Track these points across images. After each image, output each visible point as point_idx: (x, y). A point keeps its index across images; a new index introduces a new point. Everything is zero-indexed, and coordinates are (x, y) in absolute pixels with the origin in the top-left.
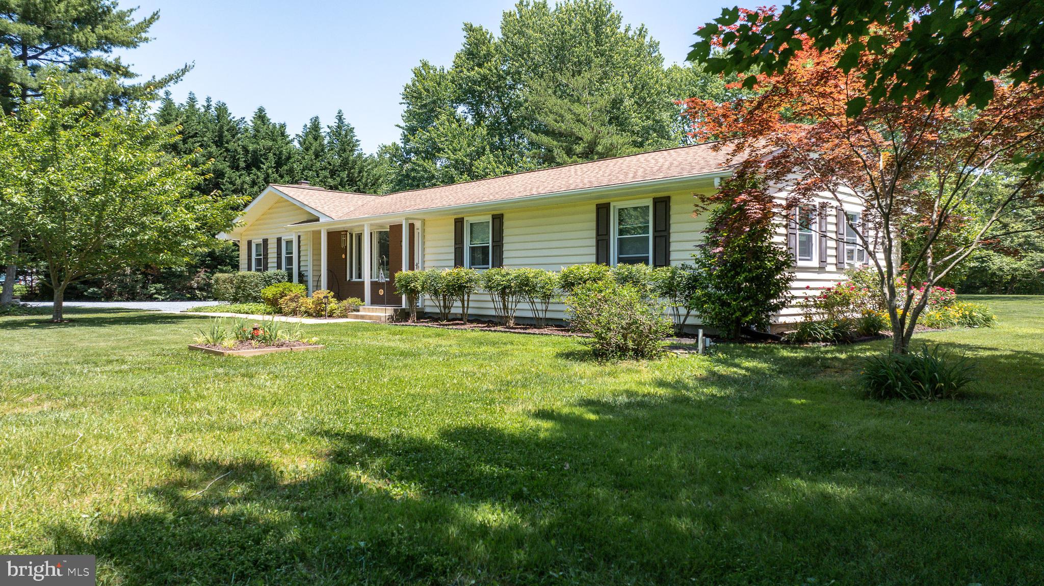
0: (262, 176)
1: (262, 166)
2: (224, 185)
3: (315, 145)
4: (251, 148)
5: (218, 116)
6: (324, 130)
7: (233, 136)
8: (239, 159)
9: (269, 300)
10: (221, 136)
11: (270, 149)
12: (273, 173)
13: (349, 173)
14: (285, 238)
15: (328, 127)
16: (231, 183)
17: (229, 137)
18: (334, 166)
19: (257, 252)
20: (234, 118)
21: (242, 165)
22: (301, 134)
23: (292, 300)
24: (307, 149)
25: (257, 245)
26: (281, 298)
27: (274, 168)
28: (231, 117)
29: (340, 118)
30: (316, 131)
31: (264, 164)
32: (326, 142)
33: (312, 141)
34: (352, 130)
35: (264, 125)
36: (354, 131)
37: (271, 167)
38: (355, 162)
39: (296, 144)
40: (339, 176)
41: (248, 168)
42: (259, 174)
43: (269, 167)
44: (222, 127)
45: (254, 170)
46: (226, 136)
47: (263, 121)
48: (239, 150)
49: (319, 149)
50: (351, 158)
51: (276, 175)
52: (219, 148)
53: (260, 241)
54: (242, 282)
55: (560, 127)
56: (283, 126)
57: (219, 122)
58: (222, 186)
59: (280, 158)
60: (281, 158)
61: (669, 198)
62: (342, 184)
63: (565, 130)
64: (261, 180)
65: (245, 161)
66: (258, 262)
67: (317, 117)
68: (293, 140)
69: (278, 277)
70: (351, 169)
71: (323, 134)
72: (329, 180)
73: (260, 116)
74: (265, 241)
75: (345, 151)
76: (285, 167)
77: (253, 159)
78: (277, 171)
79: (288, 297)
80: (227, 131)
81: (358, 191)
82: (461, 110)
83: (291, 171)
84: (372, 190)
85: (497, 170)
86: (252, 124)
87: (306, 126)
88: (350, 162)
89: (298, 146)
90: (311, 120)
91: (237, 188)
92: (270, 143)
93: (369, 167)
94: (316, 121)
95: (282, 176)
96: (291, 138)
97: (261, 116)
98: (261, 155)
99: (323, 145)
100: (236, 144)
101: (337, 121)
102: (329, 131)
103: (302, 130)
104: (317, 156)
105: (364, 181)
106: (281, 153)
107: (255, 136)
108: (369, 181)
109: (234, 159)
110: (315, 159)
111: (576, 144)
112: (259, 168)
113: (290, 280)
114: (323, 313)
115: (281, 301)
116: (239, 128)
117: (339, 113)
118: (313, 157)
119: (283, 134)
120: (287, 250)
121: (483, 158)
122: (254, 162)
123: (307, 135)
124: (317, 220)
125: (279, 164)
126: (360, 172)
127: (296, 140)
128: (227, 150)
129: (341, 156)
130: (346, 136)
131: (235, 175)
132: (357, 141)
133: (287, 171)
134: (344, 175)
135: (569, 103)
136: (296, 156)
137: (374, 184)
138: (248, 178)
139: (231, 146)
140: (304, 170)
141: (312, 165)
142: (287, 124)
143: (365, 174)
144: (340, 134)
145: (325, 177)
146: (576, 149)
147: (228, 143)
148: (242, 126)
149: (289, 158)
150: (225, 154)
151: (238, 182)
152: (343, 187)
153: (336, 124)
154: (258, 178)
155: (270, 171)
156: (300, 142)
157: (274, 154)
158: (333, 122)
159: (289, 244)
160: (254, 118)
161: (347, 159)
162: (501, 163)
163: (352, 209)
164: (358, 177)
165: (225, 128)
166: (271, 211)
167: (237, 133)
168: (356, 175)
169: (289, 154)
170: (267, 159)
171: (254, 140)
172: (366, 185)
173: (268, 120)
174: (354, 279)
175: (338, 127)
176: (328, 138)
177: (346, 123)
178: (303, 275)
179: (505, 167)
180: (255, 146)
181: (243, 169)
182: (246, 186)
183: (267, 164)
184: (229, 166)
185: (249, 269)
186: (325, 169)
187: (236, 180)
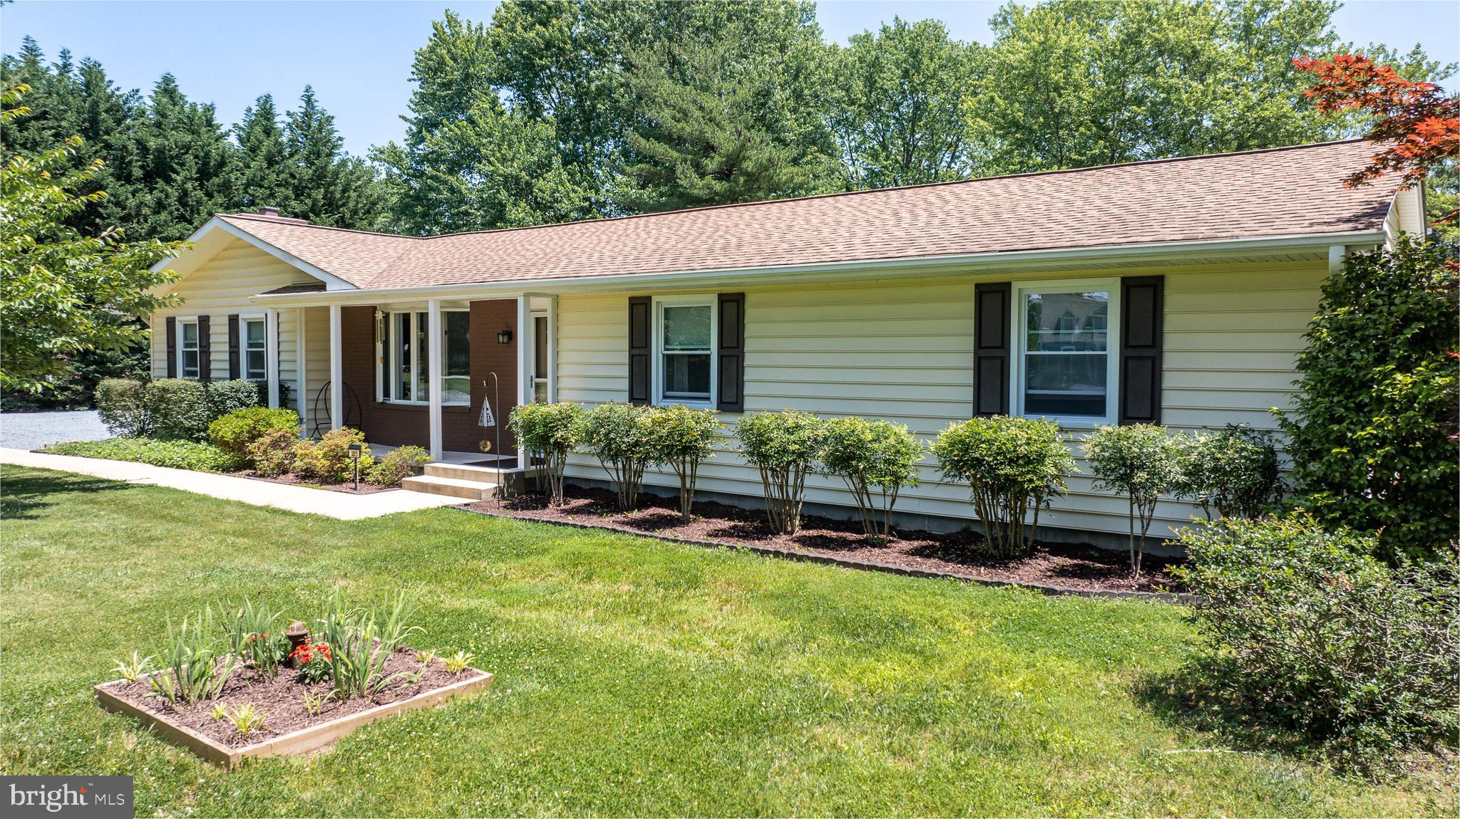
0: (174, 194)
1: (174, 176)
2: (106, 208)
3: (267, 144)
4: (152, 144)
5: (88, 85)
6: (281, 121)
7: (119, 122)
8: (130, 162)
9: (227, 443)
10: (94, 120)
11: (187, 148)
12: (195, 189)
13: (326, 192)
14: (246, 315)
15: (288, 114)
16: (117, 204)
17: (111, 123)
18: (301, 180)
19: (186, 338)
20: (118, 89)
21: (137, 173)
22: (241, 124)
23: (275, 445)
24: (253, 150)
25: (186, 326)
26: (253, 439)
27: (196, 179)
28: (113, 87)
29: (309, 100)
30: (268, 119)
31: (178, 174)
32: (284, 139)
33: (262, 136)
34: (329, 119)
35: (175, 104)
36: (334, 121)
37: (191, 178)
38: (336, 174)
39: (233, 140)
40: (309, 196)
41: (149, 179)
42: (170, 190)
43: (187, 179)
44: (95, 104)
45: (161, 183)
46: (104, 121)
47: (172, 98)
48: (132, 146)
49: (274, 150)
50: (331, 167)
51: (199, 193)
52: (91, 142)
53: (194, 319)
54: (162, 399)
55: (683, 128)
56: (210, 109)
57: (90, 95)
58: (101, 210)
59: (206, 164)
60: (208, 163)
61: (1161, 278)
62: (315, 210)
63: (691, 134)
64: (173, 200)
65: (142, 167)
66: (190, 358)
67: (268, 97)
68: (227, 134)
69: (240, 395)
70: (330, 184)
71: (281, 126)
72: (293, 203)
73: (165, 90)
74: (204, 321)
75: (318, 155)
76: (216, 180)
77: (157, 164)
78: (202, 186)
79: (267, 440)
80: (107, 111)
81: (343, 224)
82: (505, 94)
83: (226, 187)
84: (365, 222)
85: (572, 195)
86: (151, 103)
87: (249, 110)
88: (329, 175)
89: (236, 143)
90: (258, 100)
91: (129, 215)
92: (188, 138)
93: (360, 183)
94: (266, 102)
95: (210, 195)
96: (223, 130)
97: (168, 90)
98: (172, 158)
99: (281, 144)
100: (124, 137)
101: (304, 105)
102: (290, 120)
103: (243, 116)
104: (271, 162)
105: (351, 204)
106: (207, 155)
107: (158, 125)
108: (360, 205)
109: (121, 163)
110: (268, 168)
111: (707, 157)
112: (168, 180)
113: (263, 401)
114: (345, 475)
115: (251, 447)
116: (130, 109)
117: (307, 91)
118: (265, 165)
119: (209, 123)
120: (249, 338)
121: (549, 175)
122: (159, 169)
123: (252, 125)
124: (321, 286)
125: (204, 174)
126: (344, 191)
127: (232, 133)
128: (108, 146)
129: (313, 164)
130: (320, 131)
131: (124, 191)
132: (340, 139)
133: (218, 185)
134: (319, 194)
135: (694, 92)
136: (235, 162)
137: (368, 212)
138: (149, 197)
139: (113, 139)
140: (247, 185)
141: (263, 179)
142: (216, 105)
143: (353, 194)
144: (309, 127)
145: (287, 198)
146: (708, 165)
147: (109, 134)
148: (134, 104)
149: (222, 164)
150: (104, 152)
151: (132, 202)
152: (317, 215)
153: (303, 110)
154: (167, 196)
155: (189, 186)
156: (240, 139)
157: (196, 157)
158: (298, 107)
159: (254, 329)
160: (156, 92)
161: (324, 168)
162: (579, 184)
163: (384, 266)
164: (340, 199)
165: (103, 107)
166: (217, 263)
167: (125, 117)
168: (338, 196)
169: (223, 157)
170: (182, 165)
171: (156, 131)
172: (355, 212)
173: (182, 97)
174: (393, 400)
175: (306, 114)
176: (287, 133)
177: (319, 108)
178: (288, 389)
179: (585, 191)
180: (160, 141)
181: (139, 180)
182: (145, 211)
183: (183, 174)
184: (112, 175)
185: (172, 374)
186: (285, 184)
187: (127, 199)
